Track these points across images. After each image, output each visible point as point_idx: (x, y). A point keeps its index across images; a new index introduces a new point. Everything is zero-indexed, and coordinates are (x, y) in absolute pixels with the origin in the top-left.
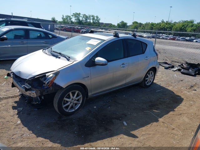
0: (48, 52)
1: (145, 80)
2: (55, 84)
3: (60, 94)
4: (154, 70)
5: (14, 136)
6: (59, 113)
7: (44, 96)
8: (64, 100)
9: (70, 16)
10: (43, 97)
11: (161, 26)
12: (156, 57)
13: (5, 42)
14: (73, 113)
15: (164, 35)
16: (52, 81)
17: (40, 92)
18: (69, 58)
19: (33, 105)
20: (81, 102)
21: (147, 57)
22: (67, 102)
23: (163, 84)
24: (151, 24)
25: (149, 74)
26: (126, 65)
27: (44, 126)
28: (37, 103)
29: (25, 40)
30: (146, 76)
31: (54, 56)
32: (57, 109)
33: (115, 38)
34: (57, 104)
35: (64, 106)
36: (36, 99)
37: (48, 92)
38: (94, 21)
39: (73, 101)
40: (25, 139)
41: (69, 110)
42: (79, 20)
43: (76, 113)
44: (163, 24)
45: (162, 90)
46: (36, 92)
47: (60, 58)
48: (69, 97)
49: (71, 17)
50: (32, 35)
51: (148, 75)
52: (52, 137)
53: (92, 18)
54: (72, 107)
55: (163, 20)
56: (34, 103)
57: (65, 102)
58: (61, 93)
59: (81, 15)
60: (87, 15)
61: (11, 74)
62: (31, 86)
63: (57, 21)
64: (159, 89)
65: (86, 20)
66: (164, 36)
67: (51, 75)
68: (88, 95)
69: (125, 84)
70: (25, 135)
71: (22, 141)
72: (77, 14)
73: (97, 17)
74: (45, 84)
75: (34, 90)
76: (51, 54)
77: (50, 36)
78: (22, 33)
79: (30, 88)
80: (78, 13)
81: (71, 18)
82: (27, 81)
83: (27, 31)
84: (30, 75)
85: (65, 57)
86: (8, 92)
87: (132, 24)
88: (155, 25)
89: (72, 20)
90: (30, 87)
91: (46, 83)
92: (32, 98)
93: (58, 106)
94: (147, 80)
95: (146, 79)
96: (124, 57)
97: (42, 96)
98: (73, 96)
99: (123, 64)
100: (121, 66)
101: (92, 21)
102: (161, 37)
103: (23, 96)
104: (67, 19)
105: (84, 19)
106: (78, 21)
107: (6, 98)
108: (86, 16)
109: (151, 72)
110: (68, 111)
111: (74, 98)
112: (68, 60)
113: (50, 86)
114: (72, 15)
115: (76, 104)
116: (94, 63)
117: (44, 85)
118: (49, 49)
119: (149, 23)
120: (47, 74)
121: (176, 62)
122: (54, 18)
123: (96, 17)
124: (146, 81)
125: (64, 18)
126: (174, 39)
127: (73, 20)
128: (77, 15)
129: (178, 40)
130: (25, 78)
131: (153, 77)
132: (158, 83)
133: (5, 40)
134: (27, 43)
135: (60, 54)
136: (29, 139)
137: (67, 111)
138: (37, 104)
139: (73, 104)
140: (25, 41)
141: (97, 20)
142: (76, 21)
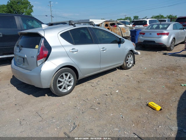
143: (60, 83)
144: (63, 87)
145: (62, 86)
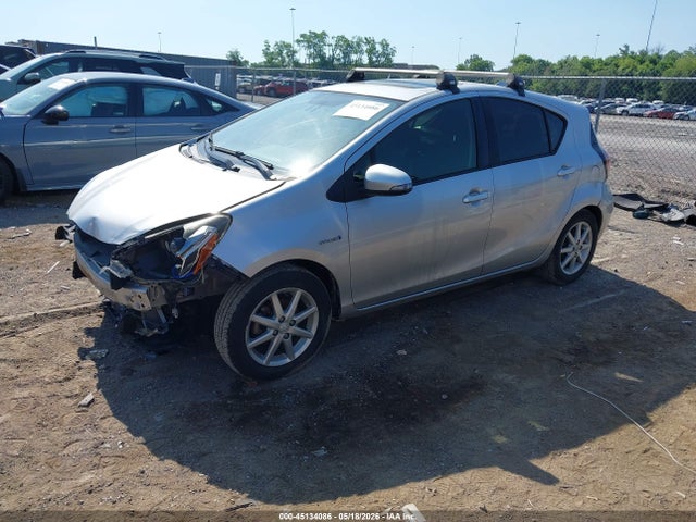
0: (199, 151)
1: (557, 254)
2: (218, 262)
3: (237, 301)
4: (592, 217)
5: (71, 448)
6: (235, 370)
7: (181, 307)
8: (253, 323)
9: (290, 45)
10: (175, 312)
11: (620, 69)
12: (602, 167)
13: (62, 126)
14: (285, 370)
15: (628, 100)
16: (204, 252)
17: (167, 291)
18: (271, 168)
19: (142, 339)
20: (314, 331)
21: (564, 168)
22: (263, 329)
23: (626, 272)
24: (581, 62)
25: (574, 233)
26: (484, 195)
27: (178, 417)
28: (156, 331)
29: (128, 119)
30: (563, 241)
31: (218, 165)
32: (227, 355)
33: (442, 92)
34: (225, 336)
35: (251, 344)
36: (150, 318)
37: (192, 291)
38: (375, 59)
39: (284, 326)
40: (106, 460)
41: (271, 359)
42: (322, 57)
43: (298, 372)
44: (627, 61)
45: (622, 292)
46: (148, 293)
47: (237, 170)
48: (270, 313)
49: (296, 47)
50: (154, 102)
51: (569, 234)
52: (204, 455)
53: (365, 48)
54: (281, 350)
55: (627, 47)
56: (144, 331)
57: (256, 330)
58: (241, 296)
59: (328, 40)
60: (350, 39)
61: (69, 230)
62: (131, 269)
63: (246, 62)
64: (612, 291)
65: (346, 55)
66: (631, 103)
67: (203, 230)
68: (340, 305)
69: (482, 270)
70: (107, 445)
71: (96, 466)
72: (316, 35)
73: (385, 45)
74: (180, 262)
75: (141, 286)
76: (211, 158)
77: (215, 105)
78: (118, 96)
79: (128, 278)
80: (319, 32)
81: (294, 52)
82: (118, 253)
83: (135, 89)
84: (127, 230)
85: (257, 168)
86: (63, 297)
87: (512, 65)
88: (596, 67)
89: (297, 56)
90: (129, 272)
91: (184, 259)
92: (139, 313)
93: (228, 342)
94: (565, 255)
95: (563, 251)
96: (479, 166)
97: (172, 307)
98: (285, 307)
99: (474, 192)
100: (466, 200)
101: (365, 60)
102: (618, 110)
103: (109, 307)
104: (280, 53)
105: (338, 51)
106: (317, 60)
107: (54, 316)
108: (347, 41)
109: (580, 224)
110: (268, 362)
111: (287, 315)
112: (267, 176)
113: (200, 271)
114: (298, 42)
115: (296, 339)
116: (363, 185)
117: (178, 266)
118: (202, 142)
119: (575, 58)
120: (187, 227)
121: (676, 193)
122: (237, 53)
123: (381, 44)
124: (563, 260)
125: (271, 50)
126: (667, 115)
127: (303, 56)
128: (314, 40)
129: (682, 118)
130: (110, 241)
131: (589, 245)
132: (610, 268)
133: (60, 122)
134: (135, 132)
135: (239, 155)
136: (120, 459)
137: (264, 362)
138: (155, 334)
139: (284, 337)
140: (129, 124)
141: (383, 54)
142: (312, 61)
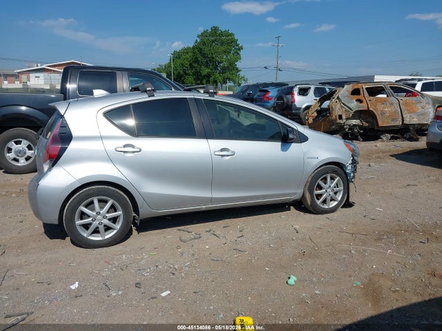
143: (85, 219)
144: (92, 228)
145: (90, 224)
